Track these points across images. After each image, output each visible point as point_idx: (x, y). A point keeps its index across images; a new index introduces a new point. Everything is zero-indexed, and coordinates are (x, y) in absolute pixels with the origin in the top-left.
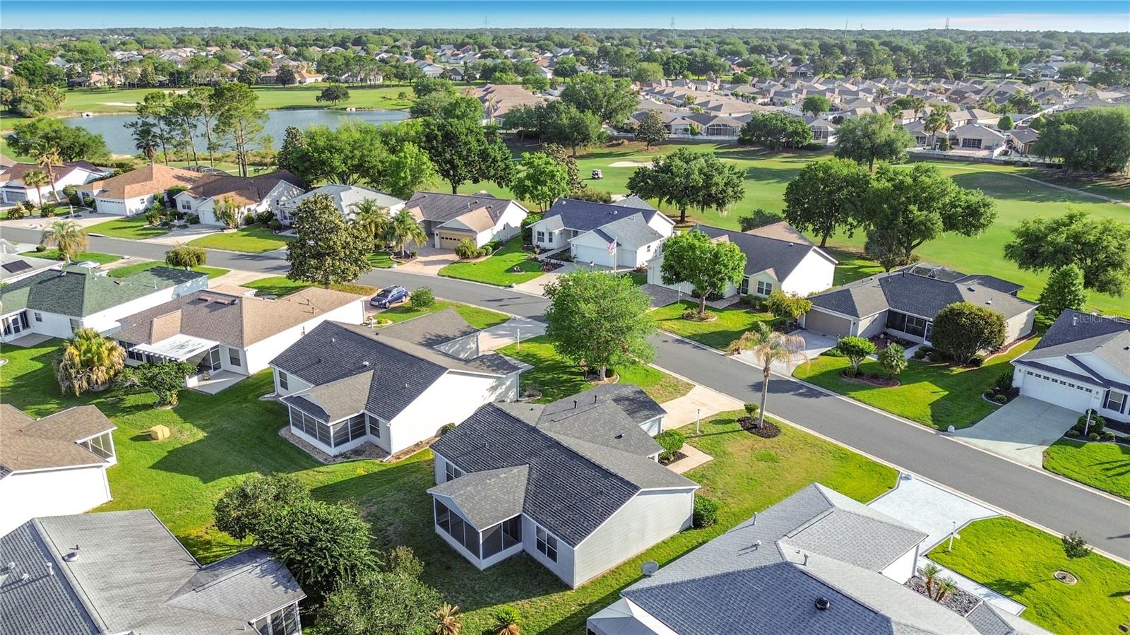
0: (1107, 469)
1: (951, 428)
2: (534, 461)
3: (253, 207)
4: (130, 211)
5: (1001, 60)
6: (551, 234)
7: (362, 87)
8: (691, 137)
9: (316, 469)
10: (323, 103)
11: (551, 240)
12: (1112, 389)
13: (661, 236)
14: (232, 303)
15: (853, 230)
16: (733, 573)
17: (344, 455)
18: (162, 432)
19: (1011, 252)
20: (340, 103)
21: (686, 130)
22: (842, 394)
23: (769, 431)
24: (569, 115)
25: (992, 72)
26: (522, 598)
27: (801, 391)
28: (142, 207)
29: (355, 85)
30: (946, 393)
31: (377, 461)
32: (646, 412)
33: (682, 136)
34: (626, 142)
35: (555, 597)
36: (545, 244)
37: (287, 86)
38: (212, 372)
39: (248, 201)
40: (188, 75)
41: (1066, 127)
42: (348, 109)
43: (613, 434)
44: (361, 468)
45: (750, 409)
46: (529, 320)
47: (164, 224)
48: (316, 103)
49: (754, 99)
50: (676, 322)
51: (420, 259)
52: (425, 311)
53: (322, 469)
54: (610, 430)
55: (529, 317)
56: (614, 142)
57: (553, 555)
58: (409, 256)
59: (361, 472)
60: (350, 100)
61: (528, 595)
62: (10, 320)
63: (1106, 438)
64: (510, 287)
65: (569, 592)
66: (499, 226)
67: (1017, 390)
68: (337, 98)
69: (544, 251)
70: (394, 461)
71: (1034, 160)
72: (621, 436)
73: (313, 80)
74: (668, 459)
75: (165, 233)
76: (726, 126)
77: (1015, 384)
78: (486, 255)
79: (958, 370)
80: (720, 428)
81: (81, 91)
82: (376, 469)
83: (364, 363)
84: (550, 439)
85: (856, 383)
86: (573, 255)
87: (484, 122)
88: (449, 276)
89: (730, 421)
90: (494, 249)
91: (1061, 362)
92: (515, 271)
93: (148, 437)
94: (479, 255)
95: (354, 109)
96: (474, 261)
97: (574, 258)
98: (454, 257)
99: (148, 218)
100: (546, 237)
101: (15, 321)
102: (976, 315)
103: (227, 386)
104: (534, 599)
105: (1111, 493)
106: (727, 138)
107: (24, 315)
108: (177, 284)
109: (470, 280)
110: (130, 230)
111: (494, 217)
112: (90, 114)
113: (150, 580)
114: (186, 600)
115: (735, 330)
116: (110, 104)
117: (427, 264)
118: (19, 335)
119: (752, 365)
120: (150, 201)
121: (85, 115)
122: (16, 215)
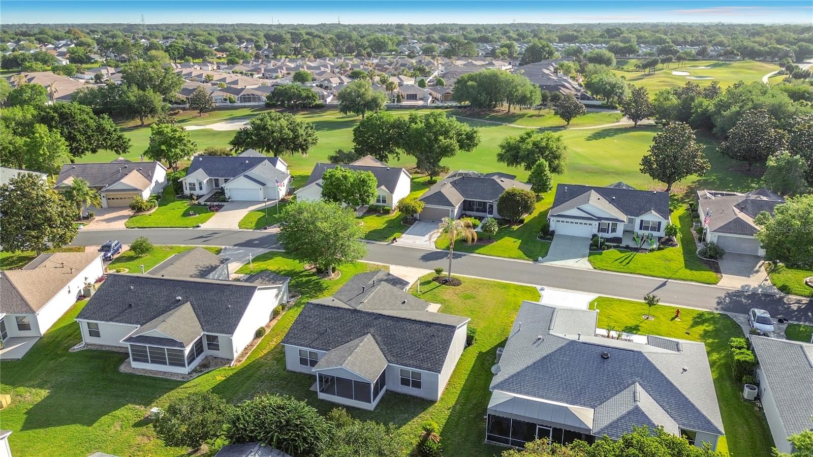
0: (621, 262)
1: (540, 258)
5: (387, 43)
6: (200, 184)
8: (230, 104)
9: (182, 386)
11: (201, 188)
12: (603, 221)
15: (399, 156)
16: (547, 356)
17: (195, 371)
18: (5, 400)
19: (501, 158)
21: (225, 100)
22: (472, 253)
23: (455, 283)
24: (133, 94)
25: (384, 51)
26: (413, 418)
30: (520, 241)
31: (225, 368)
33: (222, 104)
34: (181, 112)
35: (431, 409)
36: (197, 192)
38: (3, 341)
41: (470, 83)
43: (400, 302)
44: (218, 375)
45: (438, 271)
46: (236, 247)
49: (252, 75)
51: (97, 218)
52: (146, 257)
53: (186, 385)
54: (396, 300)
55: (236, 245)
56: (172, 112)
57: (417, 385)
58: (88, 218)
59: (221, 378)
61: (415, 415)
63: (609, 247)
64: (198, 226)
65: (436, 404)
66: (153, 184)
67: (553, 232)
69: (199, 197)
70: (239, 364)
71: (450, 104)
72: (405, 302)
76: (254, 95)
77: (551, 229)
78: (156, 206)
79: (516, 227)
82: (231, 373)
83: (177, 298)
84: (373, 314)
86: (227, 196)
88: (138, 227)
89: (429, 282)
90: (158, 202)
91: (574, 212)
92: (190, 215)
94: (149, 208)
96: (148, 213)
97: (229, 199)
98: (131, 213)
100: (197, 187)
103: (27, 349)
104: (420, 415)
105: (631, 273)
106: (257, 104)
109: (159, 228)
111: (148, 177)
115: (381, 228)
117: (109, 221)
119: (410, 247)
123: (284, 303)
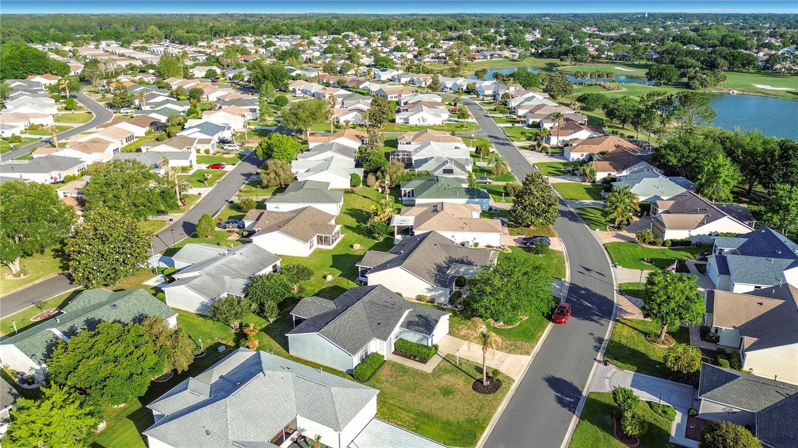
2: (339, 307)
3: (613, 173)
4: (573, 159)
6: (721, 249)
14: (438, 212)
18: (357, 247)
22: (582, 418)
27: (567, 398)
32: (422, 329)
39: (613, 169)
47: (568, 171)
51: (622, 232)
54: (383, 319)
58: (617, 228)
64: (615, 267)
72: (379, 324)
74: (415, 358)
78: (661, 245)
80: (473, 372)
86: (706, 269)
88: (606, 247)
90: (671, 245)
92: (646, 261)
93: (352, 246)
94: (653, 243)
96: (644, 245)
97: (707, 272)
98: (638, 239)
108: (470, 198)
109: (609, 253)
110: (553, 169)
111: (702, 224)
112: (735, 92)
113: (236, 271)
114: (227, 278)
115: (653, 358)
116: (759, 86)
117: (618, 236)
118: (409, 199)
119: (592, 373)
120: (586, 156)
121: (731, 92)
122: (532, 148)
123: (440, 302)
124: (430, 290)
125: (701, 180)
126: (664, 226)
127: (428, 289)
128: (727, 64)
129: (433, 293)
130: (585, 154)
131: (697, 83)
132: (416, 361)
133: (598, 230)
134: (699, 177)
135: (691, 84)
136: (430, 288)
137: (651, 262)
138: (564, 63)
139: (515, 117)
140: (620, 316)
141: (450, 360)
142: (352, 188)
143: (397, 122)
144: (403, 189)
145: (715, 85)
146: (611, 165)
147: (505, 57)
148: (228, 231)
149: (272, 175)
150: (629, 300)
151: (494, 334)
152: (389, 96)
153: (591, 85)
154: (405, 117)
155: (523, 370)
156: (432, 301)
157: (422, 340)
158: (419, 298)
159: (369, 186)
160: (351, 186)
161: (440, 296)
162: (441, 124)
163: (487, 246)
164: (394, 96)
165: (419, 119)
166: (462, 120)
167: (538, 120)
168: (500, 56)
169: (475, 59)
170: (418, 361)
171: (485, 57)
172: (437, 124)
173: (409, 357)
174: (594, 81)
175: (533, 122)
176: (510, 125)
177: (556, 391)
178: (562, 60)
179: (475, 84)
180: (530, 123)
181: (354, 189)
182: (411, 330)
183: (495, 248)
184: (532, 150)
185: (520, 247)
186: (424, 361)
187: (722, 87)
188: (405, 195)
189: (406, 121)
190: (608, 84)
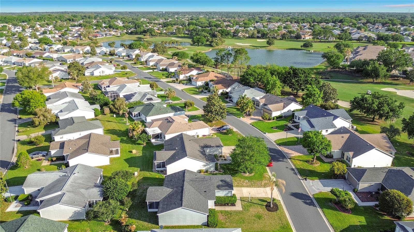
2: (175, 189)
3: (225, 90)
4: (198, 85)
7: (325, 42)
9: (150, 172)
10: (303, 48)
11: (299, 119)
13: (336, 127)
14: (172, 122)
17: (158, 171)
18: (134, 151)
20: (308, 49)
22: (321, 208)
23: (272, 210)
24: (373, 66)
27: (308, 201)
28: (202, 84)
29: (322, 40)
30: (366, 224)
31: (163, 175)
32: (227, 188)
34: (401, 79)
35: (154, 225)
37: (298, 40)
38: (159, 139)
39: (224, 88)
40: (267, 34)
42: (311, 51)
43: (205, 190)
44: (157, 176)
47: (201, 91)
48: (301, 48)
50: (301, 162)
51: (252, 117)
53: (152, 173)
54: (205, 188)
56: (396, 78)
58: (250, 115)
59: (157, 177)
60: (313, 47)
62: (136, 114)
64: (265, 133)
65: (157, 226)
68: (308, 47)
69: (295, 122)
72: (206, 192)
73: (308, 38)
74: (228, 205)
75: (199, 94)
78: (273, 120)
79: (387, 218)
80: (260, 202)
81: (236, 38)
82: (161, 177)
83: (176, 148)
85: (333, 206)
86: (300, 127)
87: (342, 63)
88: (252, 125)
89: (266, 201)
90: (277, 119)
92: (274, 128)
93: (131, 152)
94: (269, 119)
95: (313, 51)
96: (266, 121)
98: (261, 118)
99: (198, 89)
100: (297, 118)
101: (137, 114)
102: (395, 197)
103: (159, 144)
104: (149, 223)
107: (139, 113)
108: (175, 112)
109: (256, 128)
110: (193, 91)
111: (284, 107)
112: (230, 47)
113: (83, 184)
114: (83, 191)
115: (319, 171)
116: (238, 44)
117: (252, 119)
118: (137, 118)
119: (305, 186)
120: (204, 83)
121: (229, 47)
122: (174, 82)
123: (211, 171)
124: (205, 166)
125: (269, 88)
126: (271, 111)
127: (204, 165)
128: (220, 35)
129: (207, 167)
130: (203, 82)
131: (215, 44)
132: (229, 206)
133: (241, 118)
134: (268, 86)
135: (212, 45)
136: (205, 164)
137: (276, 128)
138: (146, 37)
139: (149, 66)
140: (289, 156)
141: (245, 200)
142: (96, 117)
143: (86, 75)
144: (133, 113)
145: (221, 45)
146: (222, 86)
147: (113, 35)
148: (37, 160)
149: (42, 118)
150: (284, 147)
151: (281, 180)
152: (68, 60)
153: (171, 47)
154: (90, 72)
155: (278, 193)
156: (207, 171)
157: (228, 193)
158: (200, 171)
159: (105, 115)
160: (95, 116)
161: (210, 167)
162: (113, 74)
163: (203, 136)
164: (70, 60)
165: (100, 72)
166: (124, 70)
167: (164, 67)
168: (110, 35)
169: (97, 36)
170: (230, 206)
171: (103, 35)
172: (111, 74)
173: (225, 205)
174: (171, 46)
175: (162, 68)
176: (152, 71)
177: (301, 199)
178: (144, 35)
179: (114, 50)
180: (161, 69)
181: (97, 117)
182: (221, 190)
183: (207, 136)
184: (174, 83)
185: (218, 133)
186: (233, 205)
187: (224, 46)
188: (135, 116)
189: (92, 74)
190: (179, 47)
